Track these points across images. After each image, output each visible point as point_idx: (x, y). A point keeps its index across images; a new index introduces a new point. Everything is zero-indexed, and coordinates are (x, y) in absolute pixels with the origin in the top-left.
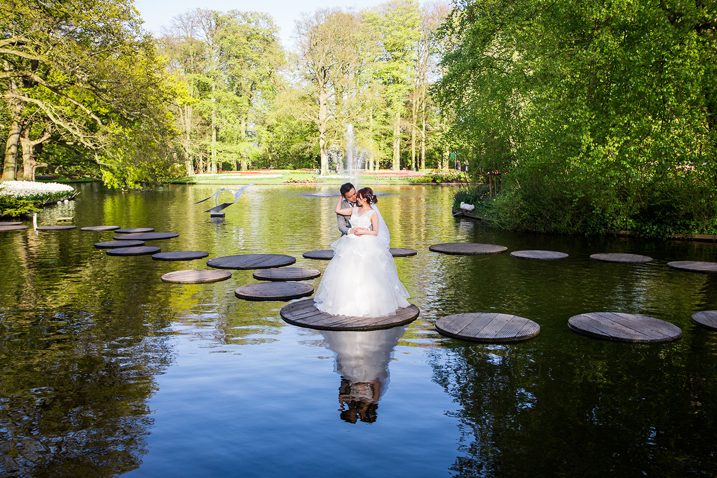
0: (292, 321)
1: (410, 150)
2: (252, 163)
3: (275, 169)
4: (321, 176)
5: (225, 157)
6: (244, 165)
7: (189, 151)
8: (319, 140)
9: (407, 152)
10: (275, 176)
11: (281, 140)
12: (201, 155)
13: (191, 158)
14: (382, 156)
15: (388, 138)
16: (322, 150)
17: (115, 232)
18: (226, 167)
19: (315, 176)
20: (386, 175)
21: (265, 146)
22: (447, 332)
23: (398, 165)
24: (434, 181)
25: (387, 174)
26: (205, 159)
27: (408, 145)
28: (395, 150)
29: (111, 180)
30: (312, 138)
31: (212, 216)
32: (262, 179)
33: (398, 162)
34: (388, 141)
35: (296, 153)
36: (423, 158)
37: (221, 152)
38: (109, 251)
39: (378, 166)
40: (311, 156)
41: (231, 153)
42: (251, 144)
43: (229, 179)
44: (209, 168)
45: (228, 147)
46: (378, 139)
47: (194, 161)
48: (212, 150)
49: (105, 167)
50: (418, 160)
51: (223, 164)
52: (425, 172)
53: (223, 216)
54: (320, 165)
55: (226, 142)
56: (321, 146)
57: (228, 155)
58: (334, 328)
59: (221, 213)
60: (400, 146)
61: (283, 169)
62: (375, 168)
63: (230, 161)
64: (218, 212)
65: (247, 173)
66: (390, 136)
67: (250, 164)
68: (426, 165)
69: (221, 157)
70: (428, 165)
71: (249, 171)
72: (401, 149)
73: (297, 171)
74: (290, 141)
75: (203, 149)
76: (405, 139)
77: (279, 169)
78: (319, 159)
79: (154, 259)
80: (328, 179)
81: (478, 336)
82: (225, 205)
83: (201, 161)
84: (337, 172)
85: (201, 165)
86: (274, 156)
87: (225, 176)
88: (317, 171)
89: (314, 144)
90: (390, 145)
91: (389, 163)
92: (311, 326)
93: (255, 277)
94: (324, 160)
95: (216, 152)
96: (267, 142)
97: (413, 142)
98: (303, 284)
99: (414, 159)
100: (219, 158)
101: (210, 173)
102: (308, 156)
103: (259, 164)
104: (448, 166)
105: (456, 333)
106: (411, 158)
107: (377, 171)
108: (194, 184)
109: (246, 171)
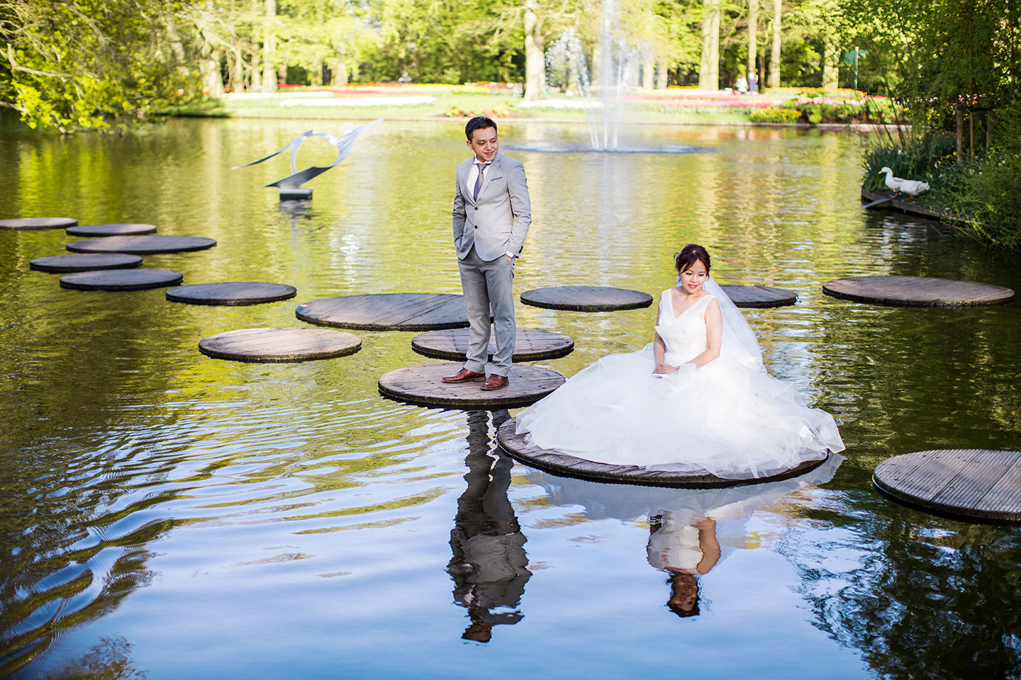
0: (530, 459)
1: (743, 42)
2: (361, 67)
3: (414, 81)
4: (526, 103)
5: (296, 53)
6: (341, 72)
7: (212, 38)
8: (522, 15)
9: (736, 47)
10: (416, 100)
11: (430, 12)
12: (237, 49)
13: (216, 56)
14: (674, 54)
15: (690, 10)
16: (529, 40)
17: (70, 233)
18: (296, 77)
19: (511, 100)
20: (685, 101)
21: (390, 29)
22: (907, 496)
23: (715, 78)
24: (804, 117)
25: (689, 98)
26: (248, 59)
27: (739, 29)
28: (707, 40)
29: (38, 108)
30: (505, 8)
31: (284, 197)
32: (383, 107)
33: (715, 69)
34: (691, 17)
35: (466, 43)
36: (776, 59)
37: (287, 41)
38: (66, 278)
39: (664, 77)
40: (502, 53)
41: (308, 42)
42: (358, 23)
43: (303, 107)
44: (256, 77)
45: (302, 29)
46: (665, 11)
47: (223, 64)
48: (265, 35)
49: (24, 77)
50: (764, 63)
51: (290, 69)
52: (781, 97)
53: (307, 197)
54: (523, 74)
55: (299, 17)
56: (528, 28)
57: (303, 48)
58: (635, 477)
59: (304, 188)
60: (721, 31)
61: (432, 82)
62: (655, 82)
63: (309, 64)
64: (297, 185)
65: (347, 92)
66: (695, 7)
67: (356, 71)
68: (783, 79)
69: (288, 54)
70: (786, 79)
71: (352, 88)
72: (721, 38)
73: (469, 87)
74: (450, 14)
75: (244, 34)
76: (733, 15)
77: (422, 81)
78: (520, 59)
79: (171, 299)
80: (546, 110)
81: (980, 507)
82: (314, 172)
83: (240, 61)
84: (563, 91)
85: (237, 72)
86: (409, 52)
87: (296, 96)
88: (516, 88)
89: (511, 24)
90: (694, 27)
91: (692, 72)
92: (577, 471)
93: (418, 349)
94: (534, 63)
95: (274, 40)
96: (398, 17)
97: (752, 23)
98: (538, 370)
99: (752, 62)
100: (281, 54)
101: (259, 91)
102: (495, 51)
103: (375, 70)
104: (836, 84)
105: (929, 497)
106: (745, 62)
107: (663, 90)
108: (224, 117)
109: (344, 88)
